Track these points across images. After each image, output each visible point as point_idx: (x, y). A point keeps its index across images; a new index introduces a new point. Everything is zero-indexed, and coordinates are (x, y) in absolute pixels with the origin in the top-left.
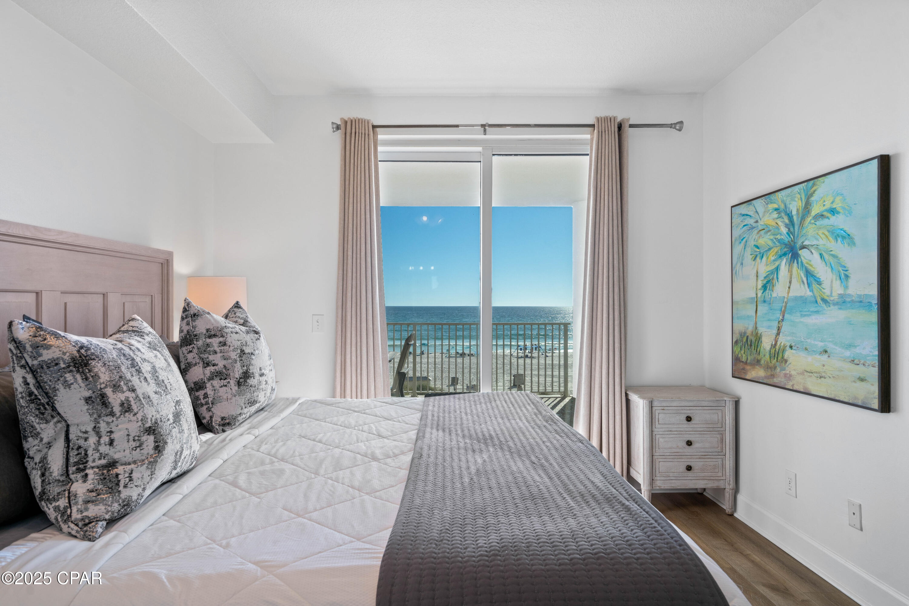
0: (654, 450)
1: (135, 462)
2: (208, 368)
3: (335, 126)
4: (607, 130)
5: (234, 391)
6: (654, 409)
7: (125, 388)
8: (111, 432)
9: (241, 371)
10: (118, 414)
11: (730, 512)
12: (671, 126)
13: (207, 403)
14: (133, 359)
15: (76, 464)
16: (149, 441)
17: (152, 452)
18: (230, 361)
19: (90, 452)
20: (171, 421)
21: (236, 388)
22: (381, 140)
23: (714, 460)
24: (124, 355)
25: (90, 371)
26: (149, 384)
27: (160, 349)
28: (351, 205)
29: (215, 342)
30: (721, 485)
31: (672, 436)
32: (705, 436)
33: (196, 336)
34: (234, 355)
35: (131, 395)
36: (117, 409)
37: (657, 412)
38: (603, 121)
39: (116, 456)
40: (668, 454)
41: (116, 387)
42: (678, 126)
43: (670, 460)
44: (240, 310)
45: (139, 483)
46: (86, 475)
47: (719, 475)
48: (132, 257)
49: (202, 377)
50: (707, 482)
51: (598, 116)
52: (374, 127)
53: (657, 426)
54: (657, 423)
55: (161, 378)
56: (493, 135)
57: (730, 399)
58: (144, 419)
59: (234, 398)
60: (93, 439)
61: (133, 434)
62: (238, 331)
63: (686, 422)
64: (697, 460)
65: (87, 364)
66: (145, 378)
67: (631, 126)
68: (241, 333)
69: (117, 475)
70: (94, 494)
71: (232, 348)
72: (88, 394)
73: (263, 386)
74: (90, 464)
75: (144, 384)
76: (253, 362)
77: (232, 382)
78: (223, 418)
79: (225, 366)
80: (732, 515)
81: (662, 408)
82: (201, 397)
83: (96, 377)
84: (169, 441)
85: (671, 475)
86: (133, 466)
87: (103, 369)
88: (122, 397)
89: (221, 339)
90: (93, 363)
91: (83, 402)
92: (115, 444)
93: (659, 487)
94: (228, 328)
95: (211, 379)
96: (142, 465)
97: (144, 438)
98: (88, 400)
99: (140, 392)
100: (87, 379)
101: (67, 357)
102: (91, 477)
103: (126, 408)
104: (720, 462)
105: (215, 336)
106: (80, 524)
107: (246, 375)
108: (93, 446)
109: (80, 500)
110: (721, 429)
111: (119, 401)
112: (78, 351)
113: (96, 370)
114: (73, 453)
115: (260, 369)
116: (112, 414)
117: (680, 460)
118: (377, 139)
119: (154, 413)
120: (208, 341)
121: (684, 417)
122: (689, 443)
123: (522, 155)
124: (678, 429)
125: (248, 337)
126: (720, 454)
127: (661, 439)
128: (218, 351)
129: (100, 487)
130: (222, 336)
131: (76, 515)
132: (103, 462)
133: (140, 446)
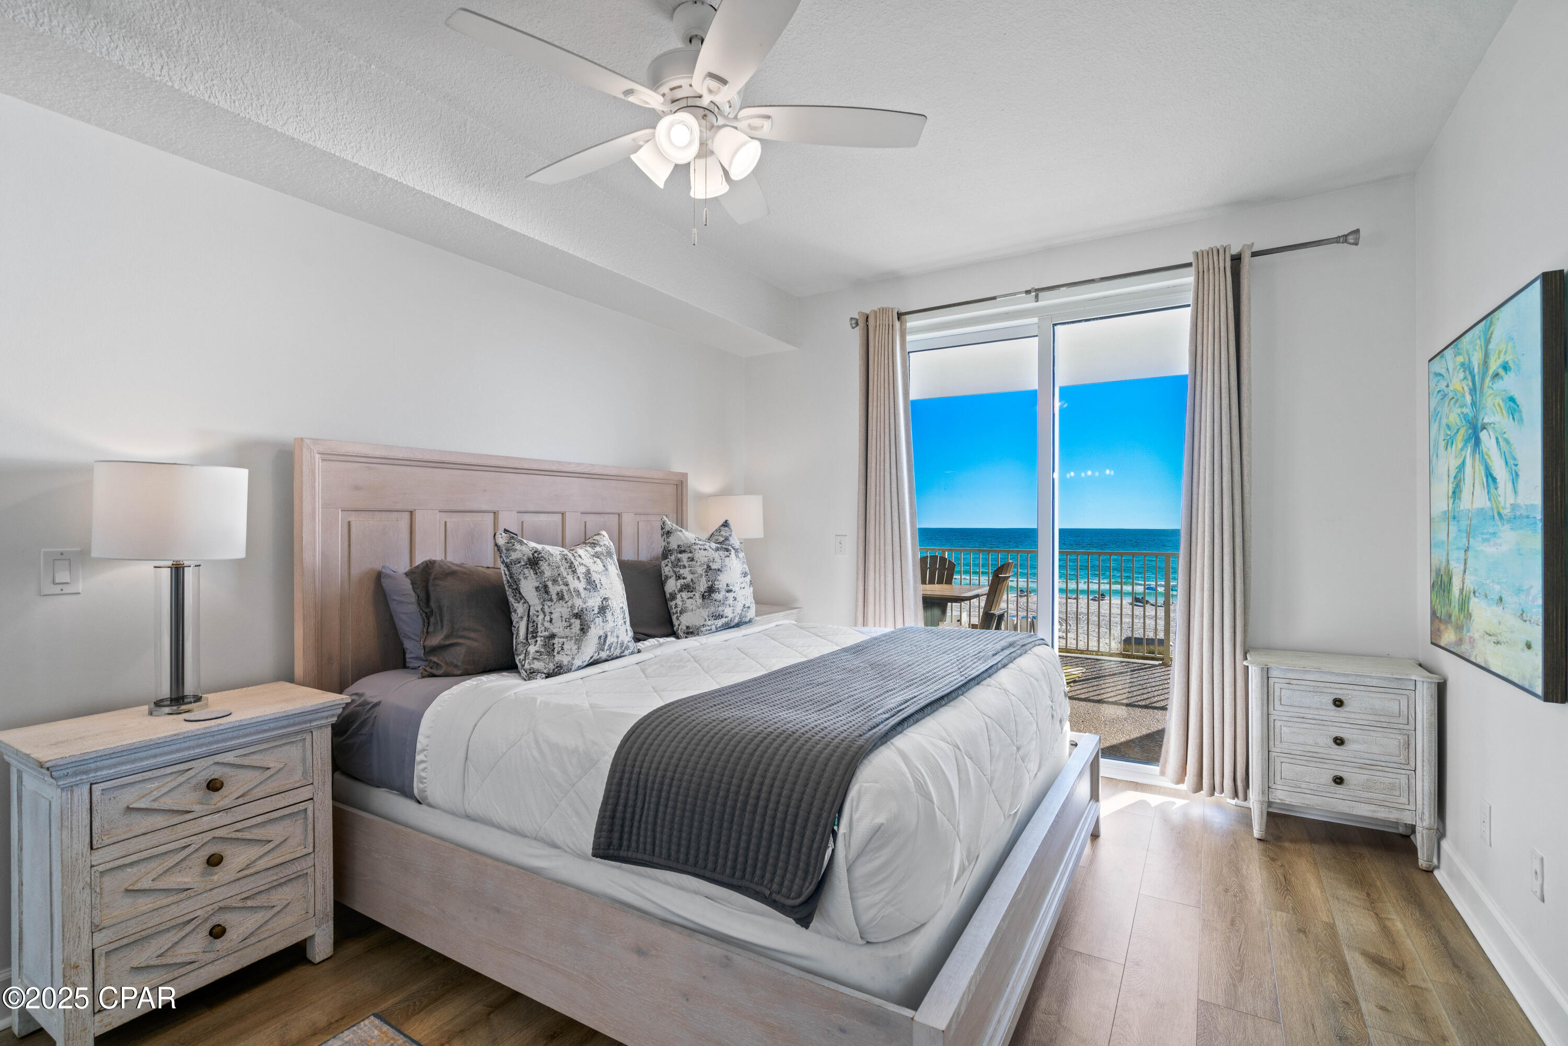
0: (1271, 743)
1: (567, 637)
2: (679, 581)
3: (853, 322)
4: (1211, 267)
5: (698, 603)
6: (1271, 681)
7: (561, 583)
8: (551, 613)
9: (706, 586)
10: (555, 600)
11: (1424, 865)
12: (1337, 240)
13: (677, 613)
14: (572, 563)
15: (532, 632)
16: (577, 623)
17: (578, 632)
18: (696, 575)
19: (539, 626)
20: (596, 612)
21: (701, 601)
22: (911, 328)
23: (1390, 775)
24: (566, 559)
25: (539, 568)
26: (580, 582)
27: (603, 558)
28: (875, 410)
29: (684, 557)
30: (1408, 818)
31: (1306, 726)
32: (1372, 733)
33: (670, 551)
34: (700, 570)
35: (565, 588)
36: (554, 597)
37: (1277, 686)
38: (1205, 256)
39: (555, 631)
40: (1298, 753)
41: (555, 581)
42: (1351, 238)
43: (1302, 762)
44: (726, 529)
45: (568, 653)
46: (537, 641)
47: (1400, 801)
48: (642, 480)
49: (674, 588)
50: (1376, 809)
51: (1198, 250)
52: (900, 315)
53: (1277, 706)
54: (1277, 702)
55: (593, 578)
56: (1047, 300)
57: (1424, 680)
58: (572, 607)
59: (698, 610)
60: (541, 617)
61: (565, 617)
62: (707, 547)
63: (1334, 707)
64: (1355, 770)
65: (537, 564)
66: (578, 578)
67: (1254, 254)
68: (710, 550)
69: (554, 644)
70: (538, 654)
71: (698, 564)
72: (537, 584)
73: (730, 601)
74: (539, 634)
75: (576, 581)
76: (719, 578)
77: (698, 595)
78: (688, 627)
79: (692, 580)
80: (1429, 872)
81: (1288, 681)
82: (673, 607)
83: (542, 573)
84: (592, 626)
85: (1303, 786)
86: (564, 640)
87: (547, 568)
88: (558, 588)
89: (690, 555)
90: (541, 563)
91: (534, 590)
92: (553, 621)
93: (1281, 800)
94: (697, 544)
95: (680, 591)
96: (570, 640)
97: (573, 621)
98: (537, 588)
99: (572, 587)
100: (536, 574)
101: (525, 558)
102: (539, 642)
103: (561, 597)
104: (1404, 781)
105: (684, 551)
106: (528, 672)
107: (711, 590)
108: (541, 622)
109: (531, 657)
110: (1406, 727)
111: (556, 592)
112: (533, 554)
113: (542, 568)
114: (531, 625)
115: (727, 585)
116: (551, 600)
117: (1321, 765)
118: (905, 329)
119: (581, 604)
120: (679, 556)
121: (1329, 700)
122: (1339, 741)
123: (1097, 319)
124: (1317, 717)
125: (717, 554)
126: (1403, 767)
127: (1284, 729)
128: (687, 565)
129: (542, 650)
130: (691, 552)
131: (527, 666)
132: (547, 634)
133: (570, 626)
